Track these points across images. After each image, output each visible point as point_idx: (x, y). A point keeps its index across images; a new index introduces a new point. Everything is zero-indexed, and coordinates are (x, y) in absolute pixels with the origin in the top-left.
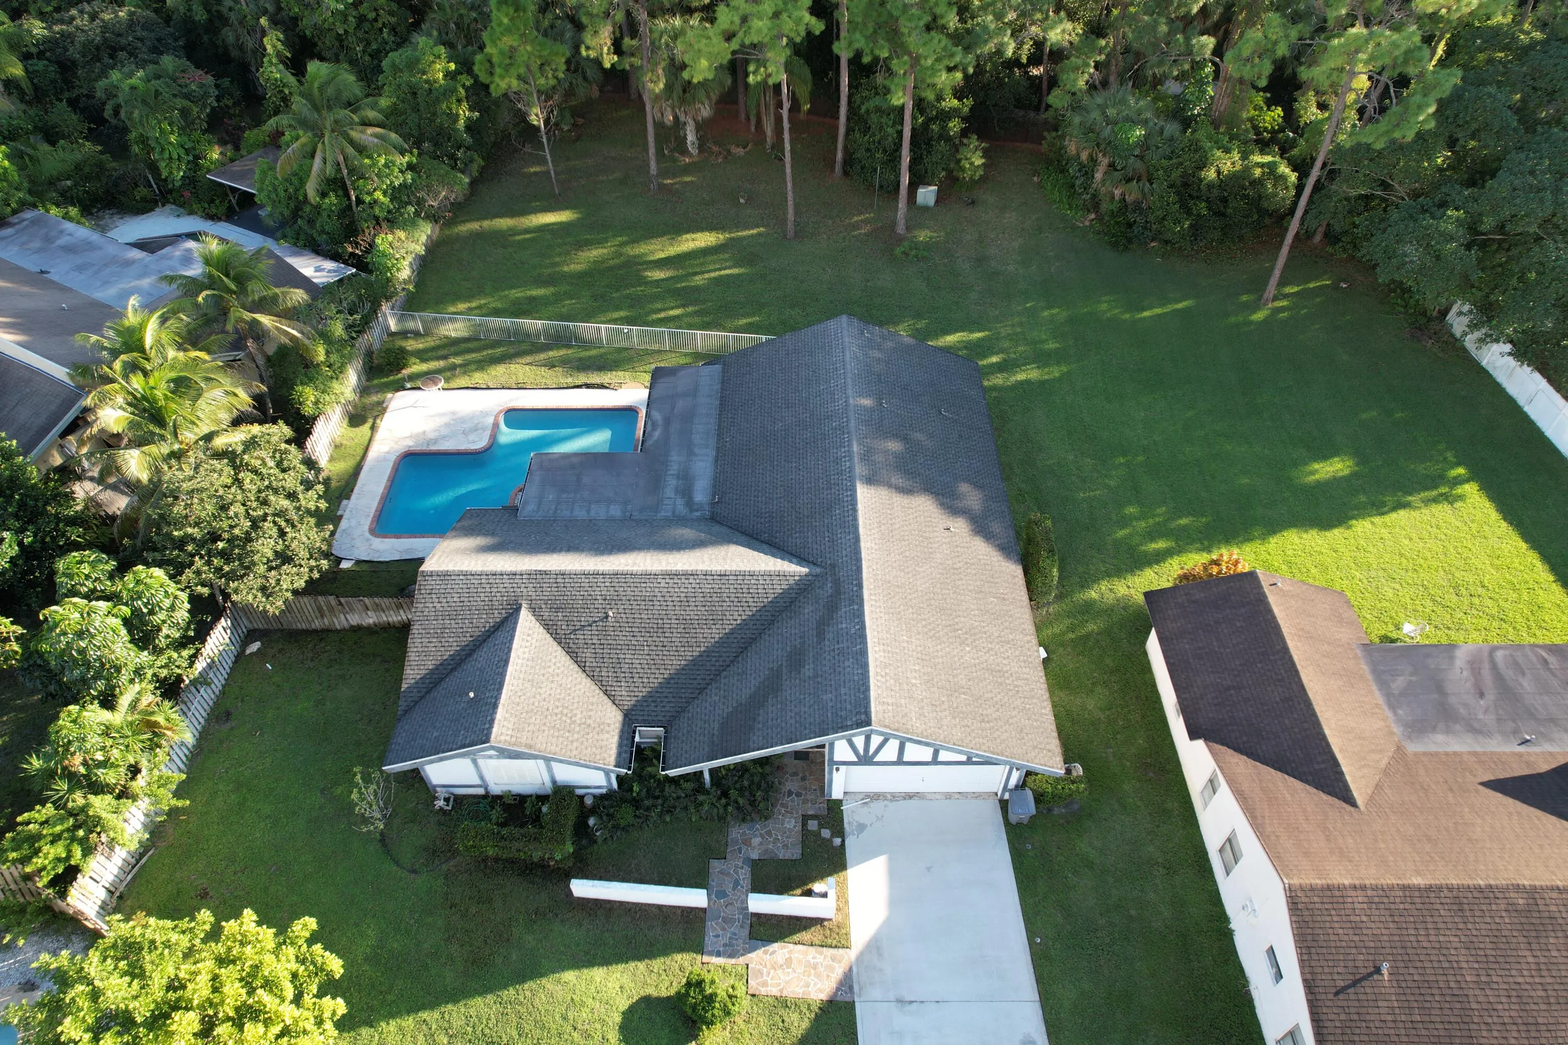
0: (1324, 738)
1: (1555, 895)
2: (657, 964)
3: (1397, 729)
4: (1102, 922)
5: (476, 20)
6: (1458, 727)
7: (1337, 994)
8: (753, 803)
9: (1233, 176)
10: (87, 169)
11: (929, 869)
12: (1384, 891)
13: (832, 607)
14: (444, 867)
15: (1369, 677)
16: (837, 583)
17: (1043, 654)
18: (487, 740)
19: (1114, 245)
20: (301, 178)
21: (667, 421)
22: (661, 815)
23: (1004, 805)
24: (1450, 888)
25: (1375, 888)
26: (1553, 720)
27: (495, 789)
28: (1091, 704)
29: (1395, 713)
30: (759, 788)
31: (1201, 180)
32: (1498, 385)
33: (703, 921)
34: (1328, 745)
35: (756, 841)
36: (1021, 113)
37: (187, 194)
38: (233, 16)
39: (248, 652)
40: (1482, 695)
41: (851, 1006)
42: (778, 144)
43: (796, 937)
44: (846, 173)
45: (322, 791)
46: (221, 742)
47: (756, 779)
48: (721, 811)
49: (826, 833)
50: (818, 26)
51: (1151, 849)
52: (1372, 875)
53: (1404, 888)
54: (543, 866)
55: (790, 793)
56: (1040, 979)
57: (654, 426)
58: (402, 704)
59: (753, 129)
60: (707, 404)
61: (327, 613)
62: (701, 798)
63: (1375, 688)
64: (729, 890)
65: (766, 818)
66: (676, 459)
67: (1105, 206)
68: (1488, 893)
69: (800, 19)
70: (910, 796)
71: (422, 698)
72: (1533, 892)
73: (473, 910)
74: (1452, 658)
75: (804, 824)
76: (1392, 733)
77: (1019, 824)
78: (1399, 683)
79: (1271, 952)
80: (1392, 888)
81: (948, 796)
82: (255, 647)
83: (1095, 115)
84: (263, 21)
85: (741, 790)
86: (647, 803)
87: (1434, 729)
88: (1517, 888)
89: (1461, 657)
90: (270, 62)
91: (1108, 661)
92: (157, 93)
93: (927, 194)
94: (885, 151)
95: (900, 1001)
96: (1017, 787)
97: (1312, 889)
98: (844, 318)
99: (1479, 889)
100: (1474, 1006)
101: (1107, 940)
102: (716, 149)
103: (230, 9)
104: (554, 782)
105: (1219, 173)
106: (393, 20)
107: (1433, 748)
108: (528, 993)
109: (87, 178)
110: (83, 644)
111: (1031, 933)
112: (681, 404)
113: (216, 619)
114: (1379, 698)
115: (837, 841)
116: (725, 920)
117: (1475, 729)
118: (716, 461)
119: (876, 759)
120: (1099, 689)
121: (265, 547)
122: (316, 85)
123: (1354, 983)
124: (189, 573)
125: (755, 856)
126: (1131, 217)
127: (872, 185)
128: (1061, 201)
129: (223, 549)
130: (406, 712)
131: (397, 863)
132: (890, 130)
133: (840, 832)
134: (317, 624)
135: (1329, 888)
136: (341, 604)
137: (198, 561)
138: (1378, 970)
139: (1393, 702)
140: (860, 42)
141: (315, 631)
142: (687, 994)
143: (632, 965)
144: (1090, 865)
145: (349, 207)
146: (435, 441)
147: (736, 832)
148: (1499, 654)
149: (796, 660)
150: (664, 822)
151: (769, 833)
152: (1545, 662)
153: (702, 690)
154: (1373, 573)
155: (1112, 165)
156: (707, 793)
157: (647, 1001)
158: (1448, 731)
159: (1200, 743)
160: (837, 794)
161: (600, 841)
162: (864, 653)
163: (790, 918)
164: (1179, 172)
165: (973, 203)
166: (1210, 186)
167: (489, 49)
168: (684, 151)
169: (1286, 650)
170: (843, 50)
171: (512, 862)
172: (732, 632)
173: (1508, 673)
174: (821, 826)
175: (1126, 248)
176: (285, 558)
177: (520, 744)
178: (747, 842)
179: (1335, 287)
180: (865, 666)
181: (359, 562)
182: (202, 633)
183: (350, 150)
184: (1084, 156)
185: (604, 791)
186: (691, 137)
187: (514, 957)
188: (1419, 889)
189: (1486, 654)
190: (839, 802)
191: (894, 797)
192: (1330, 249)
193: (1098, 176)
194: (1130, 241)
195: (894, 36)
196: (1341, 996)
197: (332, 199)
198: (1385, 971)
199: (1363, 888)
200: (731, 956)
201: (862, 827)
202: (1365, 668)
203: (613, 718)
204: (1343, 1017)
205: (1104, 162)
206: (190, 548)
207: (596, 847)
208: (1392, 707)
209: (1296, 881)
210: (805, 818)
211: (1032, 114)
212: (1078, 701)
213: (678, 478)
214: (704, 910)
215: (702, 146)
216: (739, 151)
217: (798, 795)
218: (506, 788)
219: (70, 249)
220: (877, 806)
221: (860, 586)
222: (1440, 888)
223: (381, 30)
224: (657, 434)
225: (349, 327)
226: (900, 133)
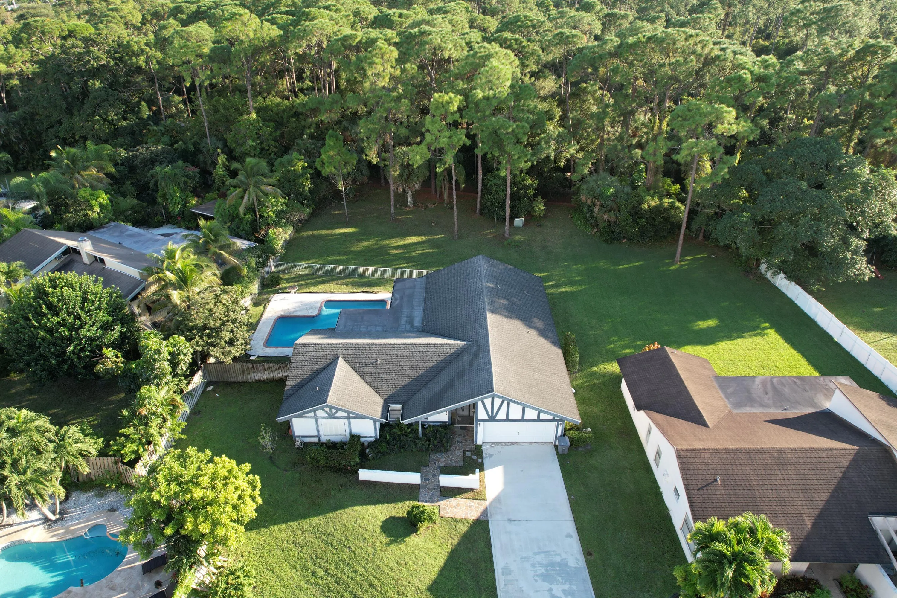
0: (695, 404)
1: (789, 451)
2: (398, 505)
3: (729, 406)
4: (602, 490)
5: (314, 149)
6: (756, 405)
7: (699, 490)
8: (441, 442)
9: (656, 207)
10: (136, 209)
11: (522, 471)
12: (718, 450)
13: (476, 355)
14: (300, 469)
15: (718, 388)
16: (478, 346)
17: (574, 391)
18: (325, 402)
19: (606, 241)
20: (236, 207)
21: (402, 298)
22: (399, 449)
23: (556, 447)
24: (745, 449)
25: (713, 449)
26: (798, 402)
27: (324, 439)
28: (596, 409)
29: (728, 400)
30: (444, 437)
31: (642, 209)
32: (783, 293)
33: (419, 489)
34: (696, 406)
35: (443, 460)
36: (562, 189)
37: (179, 218)
38: (204, 150)
39: (208, 390)
40: (767, 394)
41: (487, 522)
42: (450, 203)
43: (461, 496)
44: (481, 214)
45: (243, 441)
46: (197, 422)
47: (443, 434)
48: (427, 446)
49: (475, 457)
50: (468, 142)
51: (624, 463)
52: (712, 445)
53: (726, 449)
54: (344, 469)
55: (458, 442)
56: (573, 512)
57: (396, 299)
58: (285, 396)
59: (438, 197)
60: (419, 291)
61: (246, 372)
62: (417, 441)
63: (720, 392)
64: (431, 478)
65: (448, 451)
66: (406, 311)
67: (602, 225)
68: (762, 451)
69: (461, 138)
70: (513, 444)
71: (293, 394)
72: (780, 450)
73: (313, 485)
74: (754, 381)
75: (465, 454)
76: (727, 407)
77: (563, 454)
78: (731, 390)
79: (676, 490)
80: (720, 449)
81: (531, 444)
82: (211, 388)
83: (592, 184)
84: (219, 150)
85: (436, 439)
86: (393, 443)
87: (746, 406)
88: (774, 449)
89: (757, 381)
90: (220, 167)
91: (604, 394)
92: (175, 174)
93: (519, 222)
94: (499, 203)
95: (510, 520)
96: (561, 436)
97: (686, 450)
98: (481, 256)
99: (758, 449)
100: (757, 493)
101: (604, 497)
102: (421, 205)
103: (204, 147)
104: (351, 433)
105: (649, 206)
106: (276, 150)
107: (745, 411)
108: (339, 515)
109: (135, 212)
110: (156, 356)
111: (569, 495)
112: (407, 292)
113: (198, 370)
114: (722, 395)
115: (480, 460)
116: (428, 489)
117: (762, 405)
118: (424, 311)
119: (497, 418)
120: (599, 404)
121: (226, 335)
122: (250, 166)
123: (706, 486)
124: (193, 342)
125: (442, 465)
126: (613, 229)
127: (493, 218)
128: (581, 225)
129: (209, 333)
130: (286, 399)
131: (278, 467)
132: (501, 193)
133: (482, 457)
134: (240, 379)
135: (694, 450)
136: (253, 367)
137: (197, 338)
138: (716, 480)
139: (727, 396)
140: (486, 149)
141: (239, 382)
142: (412, 511)
143: (386, 505)
144: (596, 469)
145: (256, 220)
146: (293, 312)
147: (433, 456)
148: (775, 380)
149: (461, 375)
150: (400, 452)
151: (449, 457)
152: (795, 382)
153: (418, 391)
154: (726, 362)
155: (602, 205)
156: (420, 439)
157: (393, 518)
158: (752, 406)
159: (642, 413)
160: (479, 442)
161: (371, 459)
162: (490, 368)
163: (458, 488)
164: (632, 205)
165: (541, 225)
166: (646, 211)
167: (323, 156)
168: (406, 205)
169: (678, 374)
170: (479, 152)
171: (330, 467)
172: (432, 367)
173: (779, 387)
174: (472, 454)
175: (611, 243)
176: (231, 342)
177: (339, 405)
178: (439, 460)
179: (709, 257)
180: (491, 373)
181: (258, 357)
182: (193, 373)
183: (261, 194)
184: (589, 202)
185: (373, 439)
186: (410, 199)
187: (332, 502)
188: (732, 450)
189: (769, 380)
190: (481, 446)
191: (506, 444)
192: (706, 242)
193: (596, 210)
194: (613, 239)
195: (501, 147)
196: (701, 491)
197: (249, 216)
198: (719, 480)
199: (709, 449)
200: (432, 502)
201: (491, 455)
202: (716, 385)
203: (379, 402)
204: (701, 498)
205: (598, 203)
206: (195, 332)
207: (369, 462)
208: (727, 398)
209: (680, 447)
210: (465, 452)
211: (567, 190)
212: (590, 409)
213: (407, 317)
214: (419, 485)
215: (414, 203)
216: (432, 206)
217: (462, 443)
218: (328, 438)
219: (132, 236)
220: (498, 448)
221: (489, 346)
222: (741, 449)
223: (270, 154)
224: (397, 302)
225: (257, 263)
226: (505, 195)
